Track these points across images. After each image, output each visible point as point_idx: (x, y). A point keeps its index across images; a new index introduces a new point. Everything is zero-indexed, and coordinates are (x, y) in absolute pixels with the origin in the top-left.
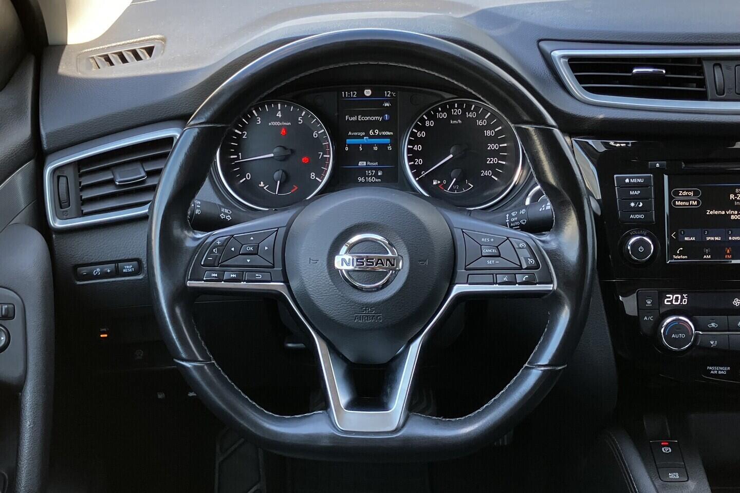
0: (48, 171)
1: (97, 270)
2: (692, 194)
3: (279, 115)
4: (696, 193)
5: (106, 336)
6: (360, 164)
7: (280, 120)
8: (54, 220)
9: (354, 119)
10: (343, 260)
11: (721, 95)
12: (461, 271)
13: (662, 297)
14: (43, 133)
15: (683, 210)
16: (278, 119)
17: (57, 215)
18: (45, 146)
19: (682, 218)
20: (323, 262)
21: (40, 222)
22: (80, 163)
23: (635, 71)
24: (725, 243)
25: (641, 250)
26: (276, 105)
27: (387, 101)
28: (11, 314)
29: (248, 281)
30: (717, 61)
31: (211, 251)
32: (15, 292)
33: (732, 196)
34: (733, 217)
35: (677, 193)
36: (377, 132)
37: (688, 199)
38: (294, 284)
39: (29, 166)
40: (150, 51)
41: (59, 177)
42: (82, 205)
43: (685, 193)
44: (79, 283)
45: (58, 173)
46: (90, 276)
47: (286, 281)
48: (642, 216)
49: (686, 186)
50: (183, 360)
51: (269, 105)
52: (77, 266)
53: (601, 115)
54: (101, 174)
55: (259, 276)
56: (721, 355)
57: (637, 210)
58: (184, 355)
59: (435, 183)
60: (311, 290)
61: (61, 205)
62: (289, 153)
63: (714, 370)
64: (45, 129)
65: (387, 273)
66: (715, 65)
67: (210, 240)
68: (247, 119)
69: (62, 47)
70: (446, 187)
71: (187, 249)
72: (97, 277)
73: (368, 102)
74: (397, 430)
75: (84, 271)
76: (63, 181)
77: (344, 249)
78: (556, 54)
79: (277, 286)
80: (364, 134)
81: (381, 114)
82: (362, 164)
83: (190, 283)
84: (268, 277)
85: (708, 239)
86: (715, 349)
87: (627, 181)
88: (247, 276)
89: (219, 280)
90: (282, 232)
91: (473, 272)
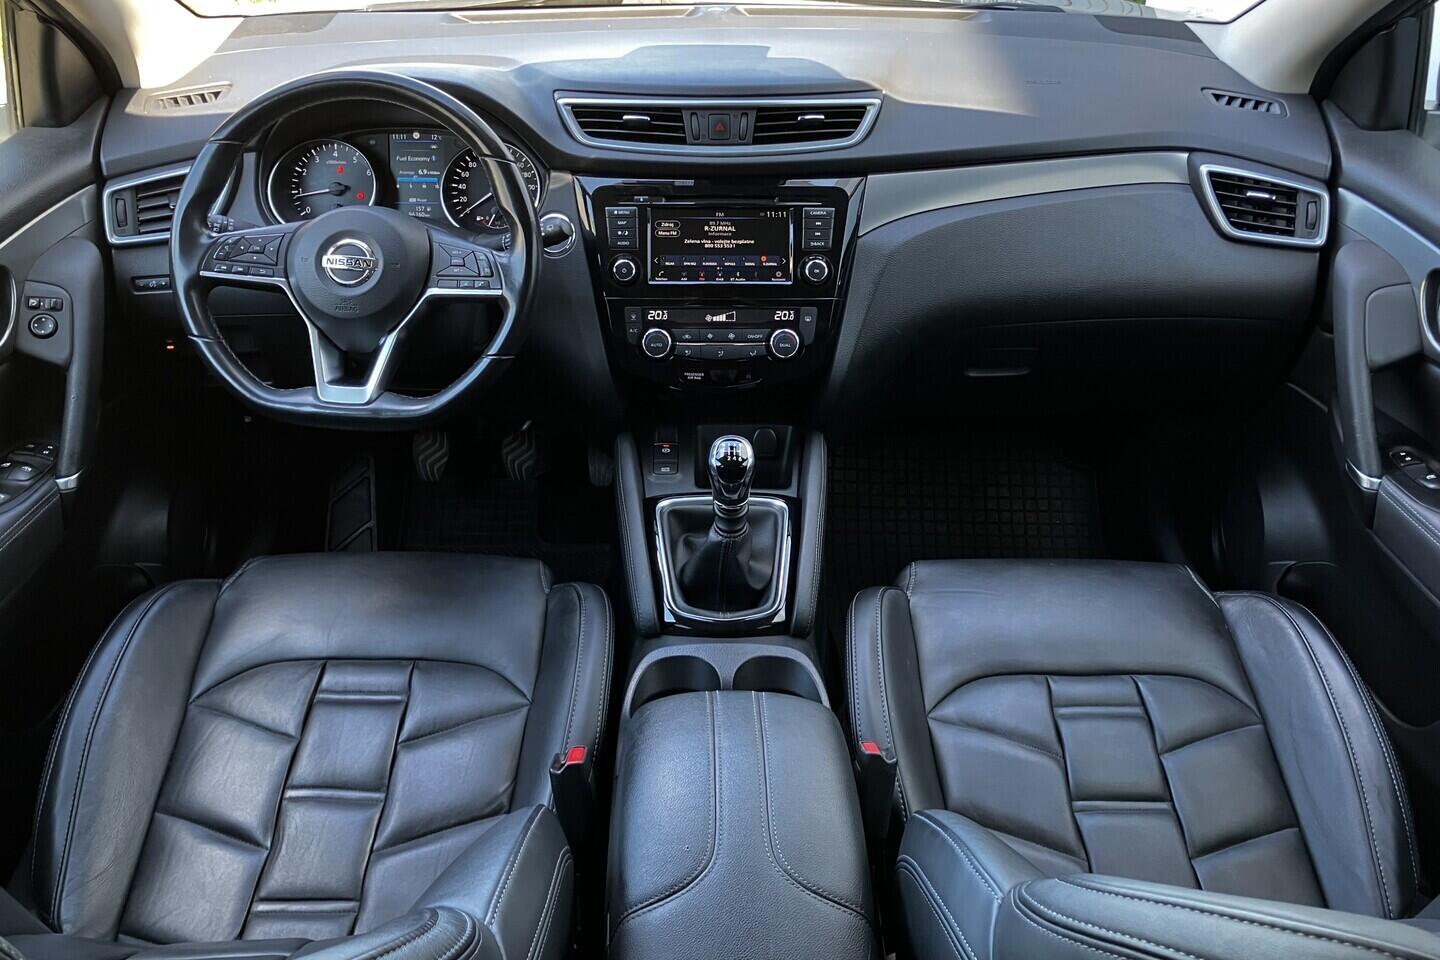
0: (106, 193)
1: (153, 283)
2: (672, 225)
3: (336, 154)
4: (676, 225)
5: (172, 347)
6: (411, 200)
7: (337, 159)
8: (112, 236)
9: (405, 159)
10: (329, 259)
11: (697, 140)
12: (433, 277)
13: (645, 314)
14: (102, 160)
15: (665, 238)
16: (334, 158)
17: (115, 232)
18: (105, 172)
19: (663, 246)
20: (312, 260)
21: (99, 237)
22: (137, 189)
23: (625, 117)
24: (700, 267)
25: (624, 270)
26: (333, 144)
27: (434, 144)
28: (59, 307)
29: (253, 275)
30: (694, 109)
31: (223, 248)
32: (66, 290)
33: (706, 228)
34: (706, 246)
35: (659, 224)
36: (425, 172)
37: (668, 229)
38: (292, 280)
39: (92, 188)
40: (216, 94)
41: (117, 200)
42: (140, 225)
43: (667, 225)
44: (136, 293)
45: (116, 196)
46: (146, 288)
47: (287, 277)
48: (627, 243)
49: (667, 218)
50: (195, 336)
51: (327, 145)
52: (134, 279)
53: (594, 155)
54: (156, 199)
55: (263, 271)
56: (695, 363)
57: (623, 238)
58: (196, 333)
59: (478, 219)
60: (302, 284)
61: (120, 225)
62: (342, 188)
63: (691, 376)
64: (104, 157)
65: (364, 271)
66: (692, 114)
67: (222, 240)
68: (307, 157)
69: (134, 89)
70: (488, 222)
71: (202, 245)
72: (153, 289)
73: (416, 143)
74: (368, 403)
75: (141, 283)
76: (121, 203)
77: (332, 249)
78: (561, 102)
79: (279, 281)
80: (413, 173)
81: (429, 156)
82: (412, 200)
83: (202, 273)
84: (270, 272)
85: (685, 264)
86: (689, 356)
87: (616, 212)
88: (252, 271)
89: (228, 271)
90: (288, 237)
91: (445, 279)
